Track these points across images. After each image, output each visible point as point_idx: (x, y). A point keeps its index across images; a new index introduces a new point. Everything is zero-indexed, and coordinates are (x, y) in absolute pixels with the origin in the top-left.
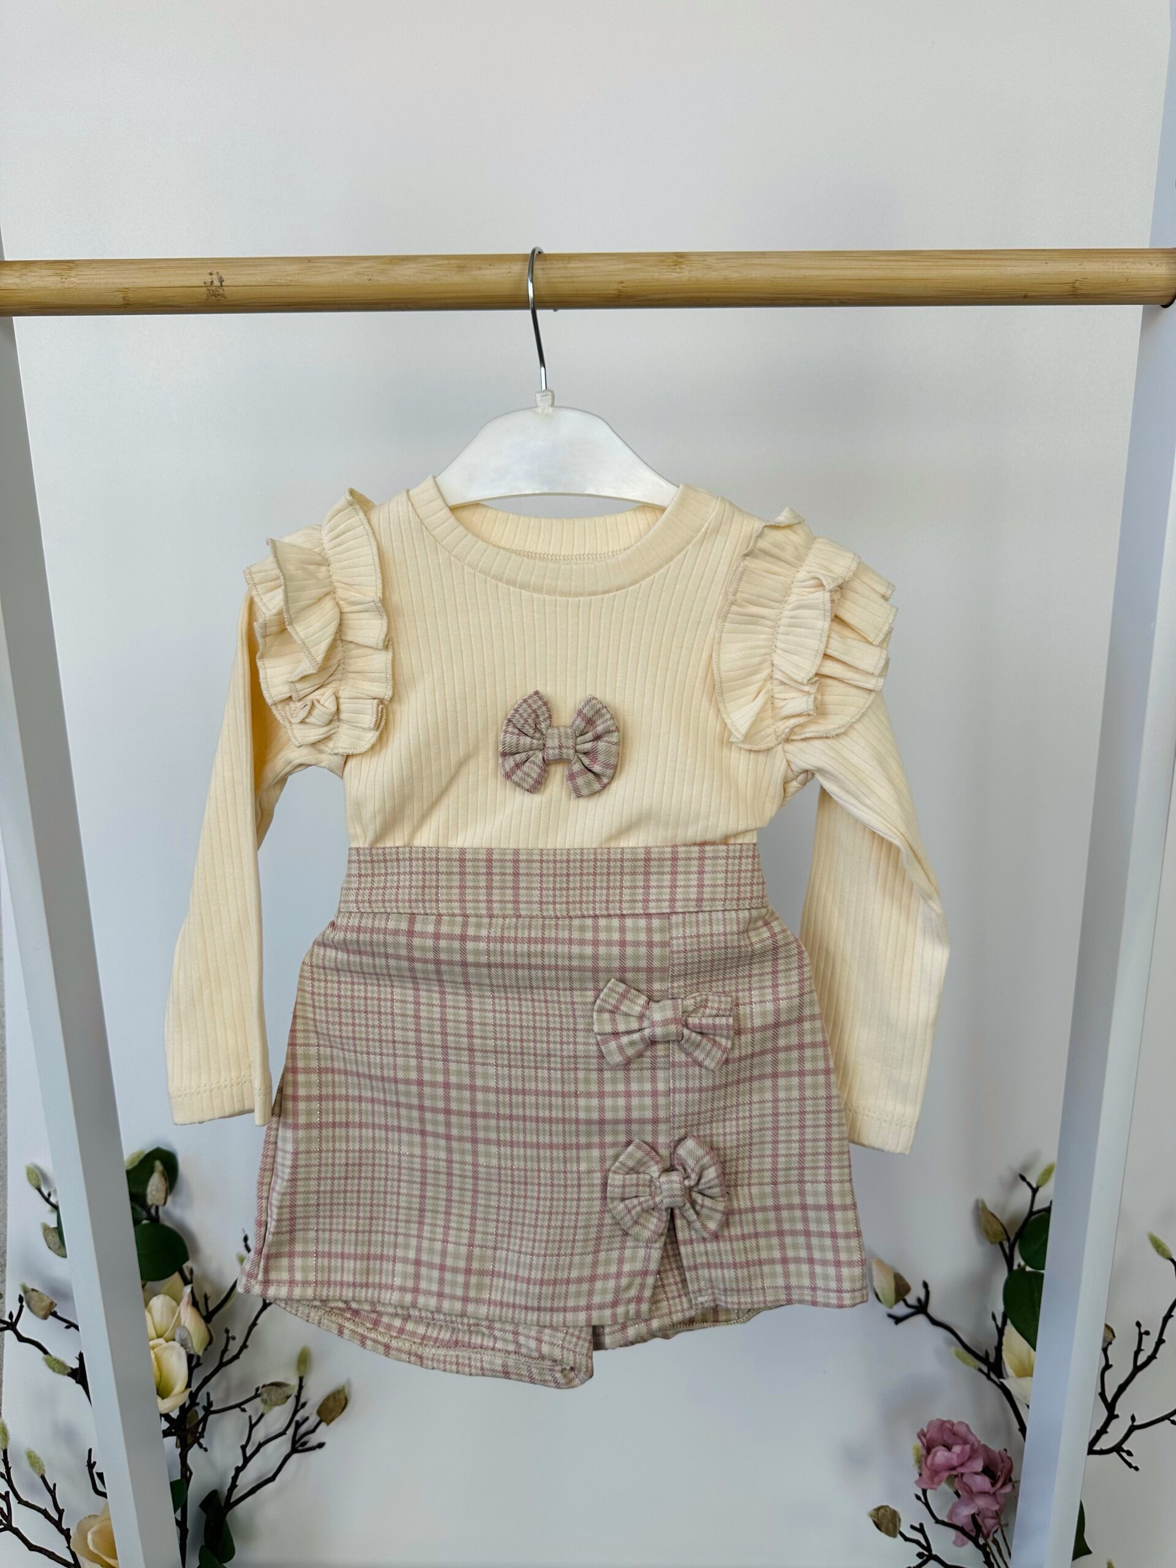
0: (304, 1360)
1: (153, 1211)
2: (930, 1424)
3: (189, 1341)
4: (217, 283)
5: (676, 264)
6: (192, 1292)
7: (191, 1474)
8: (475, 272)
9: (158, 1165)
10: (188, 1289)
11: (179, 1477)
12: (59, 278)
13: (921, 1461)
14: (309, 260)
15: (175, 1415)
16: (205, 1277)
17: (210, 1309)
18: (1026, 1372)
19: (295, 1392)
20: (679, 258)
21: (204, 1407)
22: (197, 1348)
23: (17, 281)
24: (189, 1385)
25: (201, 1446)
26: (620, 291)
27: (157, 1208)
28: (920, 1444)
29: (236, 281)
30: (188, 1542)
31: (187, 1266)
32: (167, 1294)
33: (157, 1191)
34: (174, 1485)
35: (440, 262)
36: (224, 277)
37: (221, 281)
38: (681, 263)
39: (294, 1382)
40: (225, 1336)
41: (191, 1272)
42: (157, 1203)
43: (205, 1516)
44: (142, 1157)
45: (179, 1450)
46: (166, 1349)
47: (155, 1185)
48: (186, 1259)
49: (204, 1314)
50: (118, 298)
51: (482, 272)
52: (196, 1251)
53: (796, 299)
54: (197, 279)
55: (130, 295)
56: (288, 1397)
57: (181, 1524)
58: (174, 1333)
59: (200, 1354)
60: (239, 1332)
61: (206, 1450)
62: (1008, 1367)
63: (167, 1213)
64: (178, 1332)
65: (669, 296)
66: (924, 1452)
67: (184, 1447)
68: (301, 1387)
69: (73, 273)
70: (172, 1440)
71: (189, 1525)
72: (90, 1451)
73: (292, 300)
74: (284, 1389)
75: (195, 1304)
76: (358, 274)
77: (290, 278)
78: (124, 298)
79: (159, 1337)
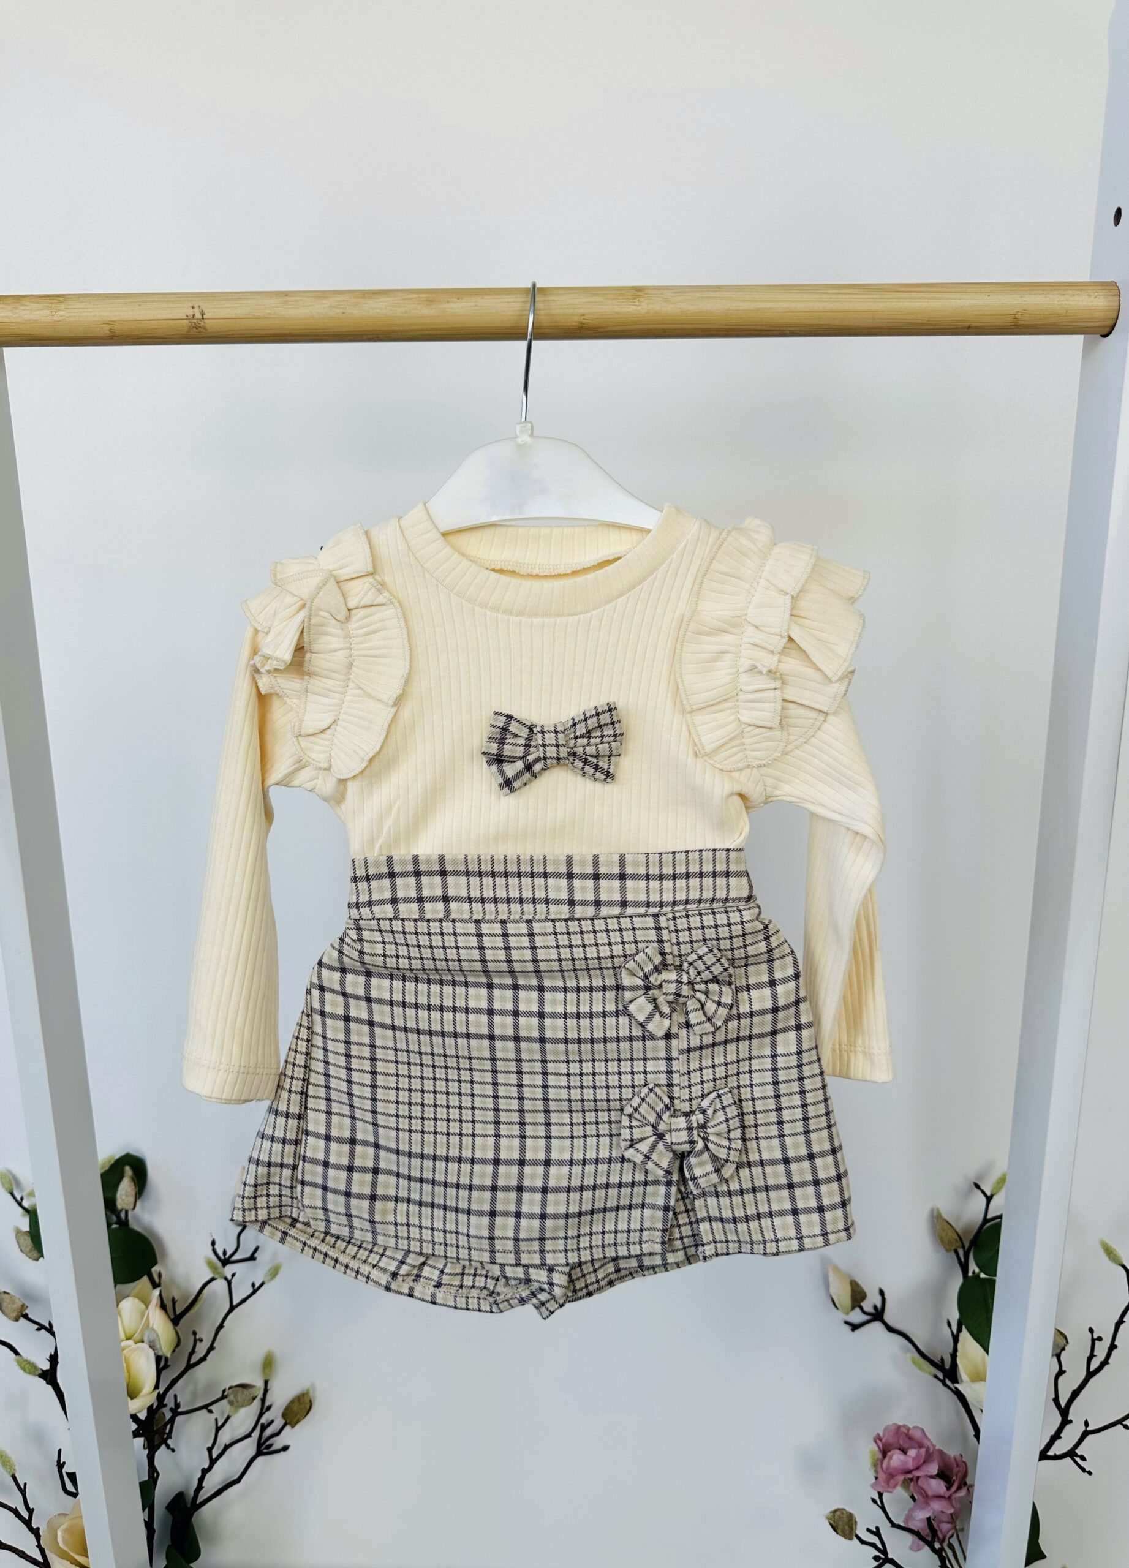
0: (268, 1364)
1: (123, 1215)
2: (886, 1429)
3: (157, 1343)
4: (198, 316)
5: (635, 297)
6: (160, 1295)
7: (158, 1475)
8: (445, 306)
9: (128, 1171)
10: (157, 1292)
11: (146, 1478)
12: (48, 312)
13: (877, 1465)
14: (286, 294)
15: (142, 1416)
16: (172, 1281)
17: (178, 1313)
18: (979, 1377)
19: (260, 1396)
20: (638, 292)
21: (171, 1409)
22: (166, 1350)
23: (10, 314)
24: (157, 1387)
25: (168, 1447)
26: (581, 323)
27: (127, 1212)
28: (877, 1449)
29: (217, 315)
30: (155, 1542)
31: (155, 1270)
32: (136, 1296)
33: (127, 1196)
34: (142, 1485)
35: (410, 296)
36: (206, 311)
37: (203, 314)
38: (639, 296)
39: (260, 1384)
40: (192, 1338)
41: (160, 1275)
42: (126, 1207)
43: (171, 1518)
44: (112, 1162)
45: (147, 1451)
46: (134, 1350)
47: (125, 1190)
48: (155, 1263)
49: (172, 1317)
50: (105, 330)
51: (452, 305)
52: (164, 1255)
53: (750, 330)
54: (181, 312)
55: (116, 327)
56: (254, 1398)
57: (149, 1525)
58: (143, 1334)
59: (169, 1355)
60: (206, 1335)
61: (173, 1450)
62: (963, 1372)
63: (136, 1218)
64: (147, 1333)
65: (629, 328)
66: (880, 1456)
67: (152, 1449)
68: (266, 1391)
69: (62, 307)
70: (140, 1441)
71: (155, 1526)
72: (60, 1451)
73: (269, 332)
74: (251, 1390)
75: (163, 1306)
76: (330, 307)
77: (268, 311)
78: (110, 330)
79: (128, 1339)
